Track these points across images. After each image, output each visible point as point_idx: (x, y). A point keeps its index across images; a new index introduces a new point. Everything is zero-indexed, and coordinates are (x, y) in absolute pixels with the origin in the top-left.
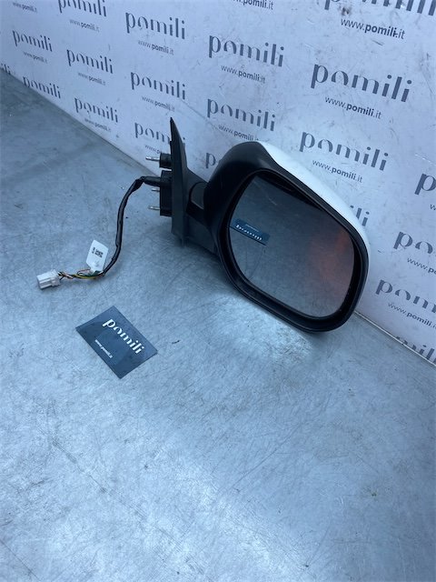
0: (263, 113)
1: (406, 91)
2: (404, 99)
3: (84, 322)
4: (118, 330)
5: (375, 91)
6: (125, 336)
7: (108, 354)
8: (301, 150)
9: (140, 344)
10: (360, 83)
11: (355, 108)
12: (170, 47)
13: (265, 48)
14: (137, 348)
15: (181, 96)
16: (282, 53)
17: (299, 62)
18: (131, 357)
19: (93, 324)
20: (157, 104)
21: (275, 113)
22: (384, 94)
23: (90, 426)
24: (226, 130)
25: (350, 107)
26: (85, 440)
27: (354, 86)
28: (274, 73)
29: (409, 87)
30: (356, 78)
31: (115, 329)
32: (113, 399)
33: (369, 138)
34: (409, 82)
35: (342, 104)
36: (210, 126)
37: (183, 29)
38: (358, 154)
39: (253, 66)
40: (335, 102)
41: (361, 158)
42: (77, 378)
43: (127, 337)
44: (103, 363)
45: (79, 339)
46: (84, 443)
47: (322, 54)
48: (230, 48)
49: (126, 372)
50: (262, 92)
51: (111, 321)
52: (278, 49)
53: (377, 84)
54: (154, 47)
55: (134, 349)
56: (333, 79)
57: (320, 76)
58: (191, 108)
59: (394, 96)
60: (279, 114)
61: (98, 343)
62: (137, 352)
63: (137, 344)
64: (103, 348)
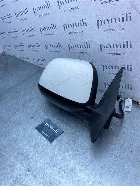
0: (86, 43)
1: (130, 17)
2: (130, 20)
3: (38, 125)
5: (119, 21)
6: (52, 128)
7: (46, 135)
8: (101, 51)
9: (57, 130)
10: (113, 20)
11: (114, 30)
12: (53, 33)
13: (80, 22)
14: (56, 131)
15: (60, 47)
16: (86, 21)
17: (91, 22)
18: (54, 135)
19: (41, 125)
20: (54, 52)
21: (89, 42)
22: (123, 21)
23: (41, 162)
24: (76, 53)
25: (113, 30)
26: (39, 168)
27: (112, 22)
29: (131, 15)
30: (111, 19)
31: (48, 126)
32: (49, 151)
33: (123, 38)
34: (130, 13)
35: (110, 30)
36: (71, 53)
37: (55, 26)
38: (121, 46)
39: (78, 29)
40: (107, 31)
41: (122, 46)
42: (36, 145)
43: (53, 128)
44: (45, 138)
45: (37, 131)
46: (38, 169)
47: (98, 16)
48: (70, 26)
50: (83, 36)
51: (47, 123)
52: (84, 20)
53: (119, 19)
54: (49, 35)
55: (55, 132)
56: (104, 23)
57: (100, 24)
58: (64, 49)
59: (127, 20)
60: (90, 42)
61: (43, 132)
62: (56, 133)
63: (56, 130)
64: (44, 133)
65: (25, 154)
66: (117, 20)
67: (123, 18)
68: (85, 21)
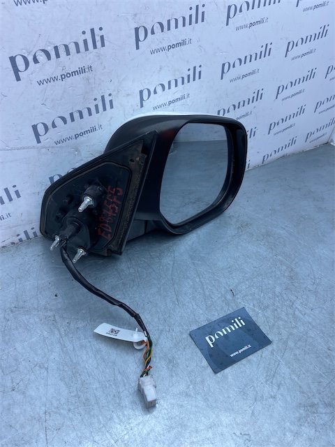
0: (99, 98)
4: (218, 335)
6: (226, 330)
7: (246, 348)
9: (236, 319)
11: (174, 46)
13: (83, 37)
14: (240, 323)
17: (119, 34)
24: (64, 141)
25: (170, 47)
28: (99, 56)
31: (217, 337)
33: (188, 62)
35: (163, 49)
36: (43, 150)
40: (158, 51)
43: (228, 328)
47: (138, 16)
49: (265, 337)
50: (92, 81)
51: (207, 338)
52: (97, 31)
58: (11, 149)
60: (114, 90)
61: (234, 354)
62: (244, 324)
63: (235, 322)
64: (240, 351)
65: (297, 415)
68: (102, 33)
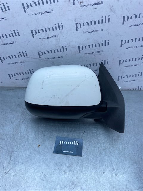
0: (61, 47)
1: (109, 19)
2: (109, 22)
3: (53, 149)
4: (65, 143)
5: (99, 23)
6: (69, 143)
7: (71, 152)
8: (79, 52)
9: (76, 142)
10: (93, 23)
11: (94, 31)
13: (55, 26)
14: (77, 143)
15: (26, 56)
17: (69, 25)
18: (78, 148)
19: (57, 147)
20: (15, 63)
21: (66, 45)
22: (102, 23)
23: (90, 179)
24: (48, 59)
25: (92, 32)
26: (93, 184)
27: (91, 24)
28: (61, 32)
29: (109, 17)
30: (91, 22)
31: (64, 143)
32: (87, 164)
33: (101, 38)
34: (109, 16)
35: (89, 32)
36: (41, 61)
37: (18, 33)
38: (99, 44)
39: (52, 33)
40: (86, 32)
41: (101, 45)
42: (70, 168)
43: (70, 143)
44: (72, 156)
45: (58, 155)
46: (94, 185)
47: (77, 19)
48: (41, 31)
49: (81, 153)
50: (58, 40)
51: (61, 142)
52: (60, 24)
54: (7, 44)
55: (76, 144)
56: (84, 25)
57: (79, 26)
58: (31, 58)
59: (105, 22)
60: (68, 45)
61: (65, 151)
62: (78, 145)
63: (75, 142)
64: (67, 152)
66: (97, 22)
67: (102, 20)
68: (62, 25)
